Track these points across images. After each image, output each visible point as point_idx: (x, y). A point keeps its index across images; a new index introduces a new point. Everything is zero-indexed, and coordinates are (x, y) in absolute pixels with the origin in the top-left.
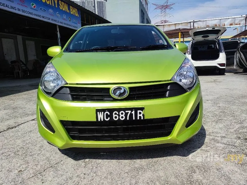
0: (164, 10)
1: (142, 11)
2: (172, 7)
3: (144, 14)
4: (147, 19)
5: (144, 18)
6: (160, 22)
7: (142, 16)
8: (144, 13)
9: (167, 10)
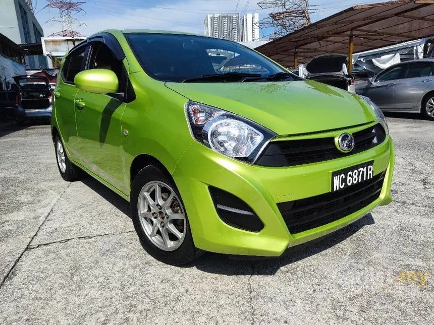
0: (66, 11)
1: (21, 6)
2: (80, 6)
3: (25, 13)
4: (34, 25)
5: (27, 22)
6: (62, 33)
7: (22, 17)
8: (27, 11)
9: (73, 12)
